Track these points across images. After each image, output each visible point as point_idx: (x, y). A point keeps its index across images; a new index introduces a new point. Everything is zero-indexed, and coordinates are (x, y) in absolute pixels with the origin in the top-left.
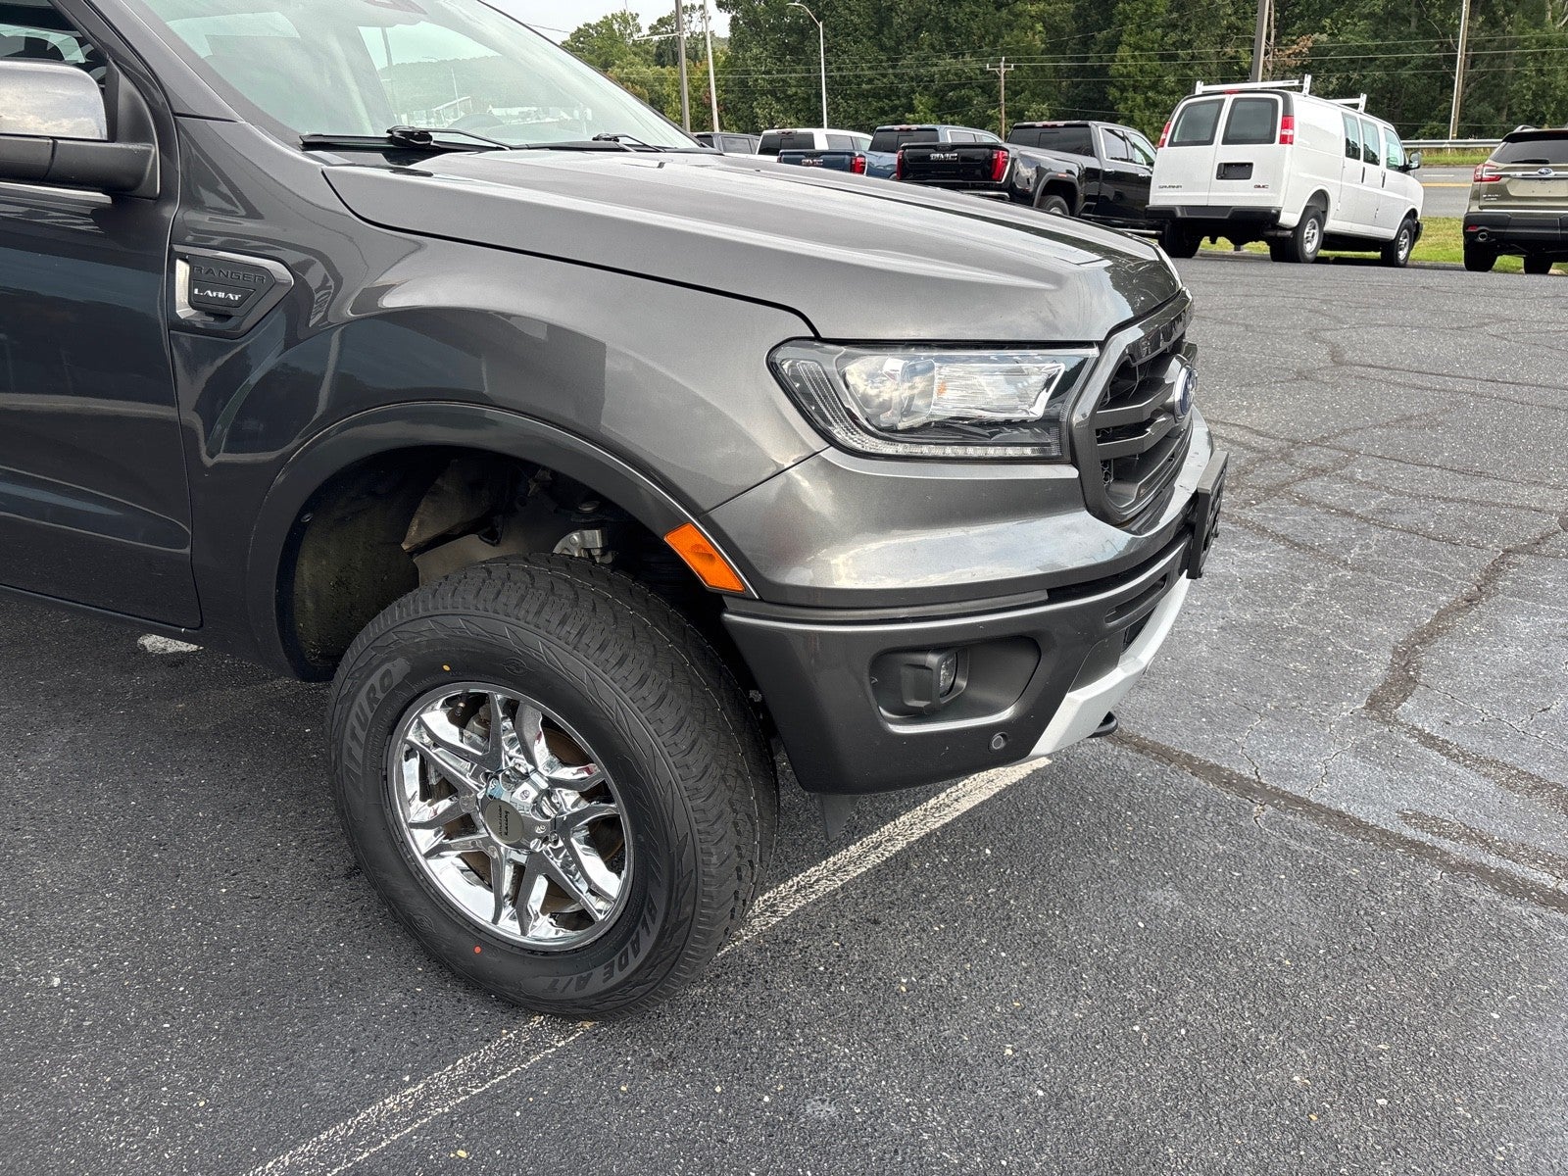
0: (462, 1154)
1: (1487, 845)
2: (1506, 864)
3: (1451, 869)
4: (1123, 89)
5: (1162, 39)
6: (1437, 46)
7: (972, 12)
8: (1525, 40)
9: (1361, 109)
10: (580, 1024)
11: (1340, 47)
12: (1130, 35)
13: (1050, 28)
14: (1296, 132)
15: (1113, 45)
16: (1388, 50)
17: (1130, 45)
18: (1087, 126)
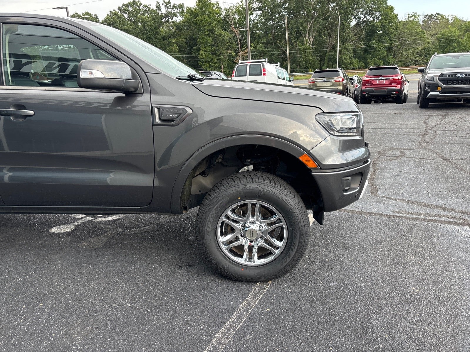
0: (268, 310)
1: (412, 214)
2: (417, 216)
3: (409, 219)
4: (203, 62)
5: (211, 49)
6: (280, 50)
7: (156, 41)
8: (301, 48)
9: (279, 66)
10: (268, 282)
11: (257, 51)
12: (203, 48)
13: (179, 46)
14: (266, 72)
15: (198, 50)
16: (269, 51)
17: (203, 50)
18: (210, 72)
